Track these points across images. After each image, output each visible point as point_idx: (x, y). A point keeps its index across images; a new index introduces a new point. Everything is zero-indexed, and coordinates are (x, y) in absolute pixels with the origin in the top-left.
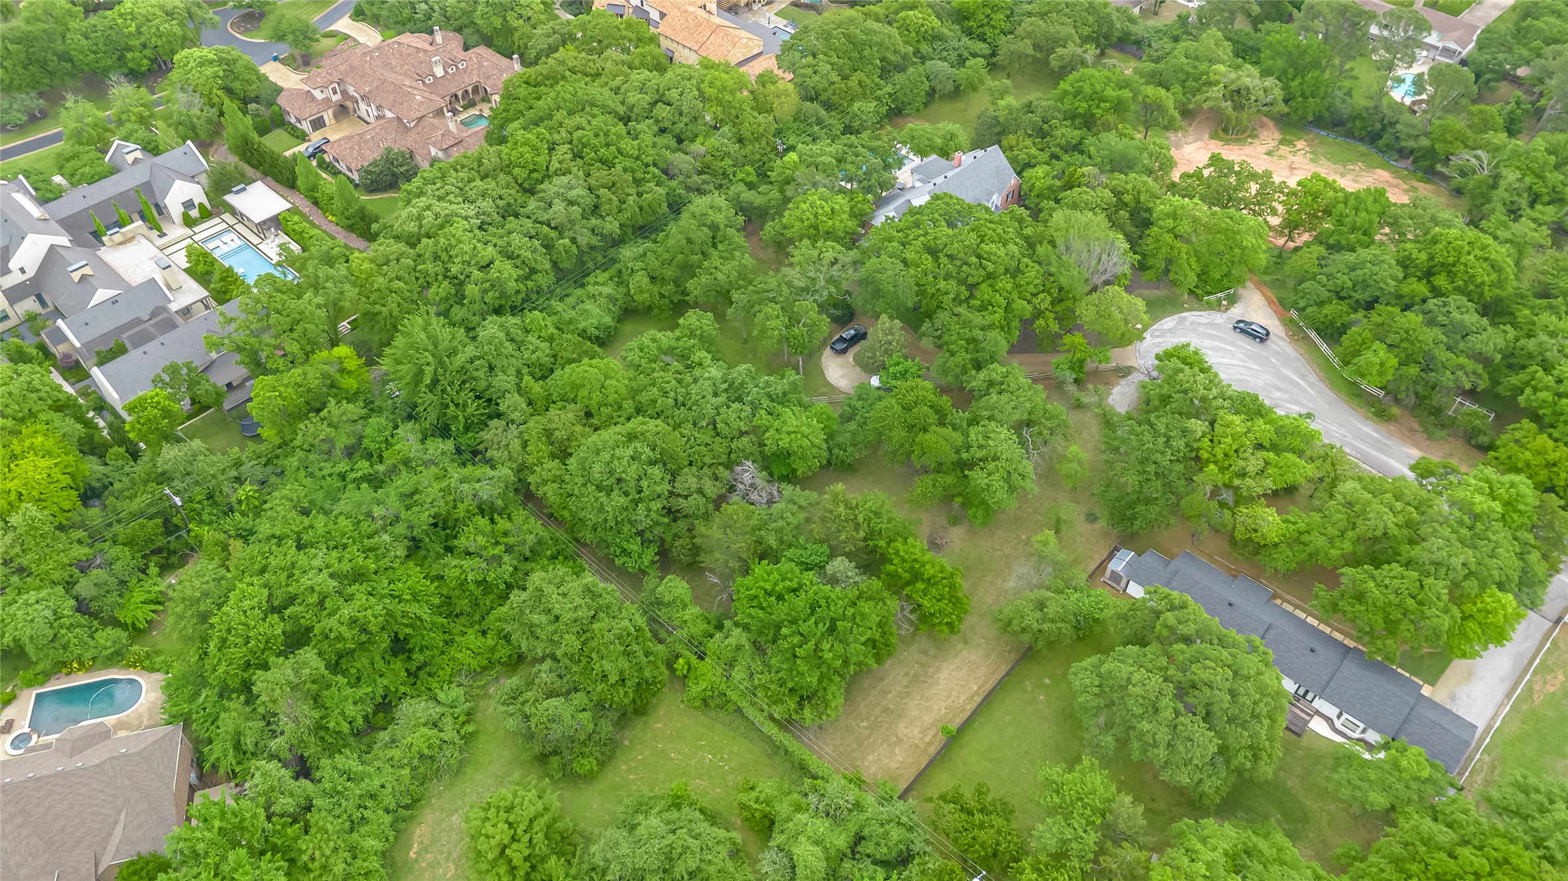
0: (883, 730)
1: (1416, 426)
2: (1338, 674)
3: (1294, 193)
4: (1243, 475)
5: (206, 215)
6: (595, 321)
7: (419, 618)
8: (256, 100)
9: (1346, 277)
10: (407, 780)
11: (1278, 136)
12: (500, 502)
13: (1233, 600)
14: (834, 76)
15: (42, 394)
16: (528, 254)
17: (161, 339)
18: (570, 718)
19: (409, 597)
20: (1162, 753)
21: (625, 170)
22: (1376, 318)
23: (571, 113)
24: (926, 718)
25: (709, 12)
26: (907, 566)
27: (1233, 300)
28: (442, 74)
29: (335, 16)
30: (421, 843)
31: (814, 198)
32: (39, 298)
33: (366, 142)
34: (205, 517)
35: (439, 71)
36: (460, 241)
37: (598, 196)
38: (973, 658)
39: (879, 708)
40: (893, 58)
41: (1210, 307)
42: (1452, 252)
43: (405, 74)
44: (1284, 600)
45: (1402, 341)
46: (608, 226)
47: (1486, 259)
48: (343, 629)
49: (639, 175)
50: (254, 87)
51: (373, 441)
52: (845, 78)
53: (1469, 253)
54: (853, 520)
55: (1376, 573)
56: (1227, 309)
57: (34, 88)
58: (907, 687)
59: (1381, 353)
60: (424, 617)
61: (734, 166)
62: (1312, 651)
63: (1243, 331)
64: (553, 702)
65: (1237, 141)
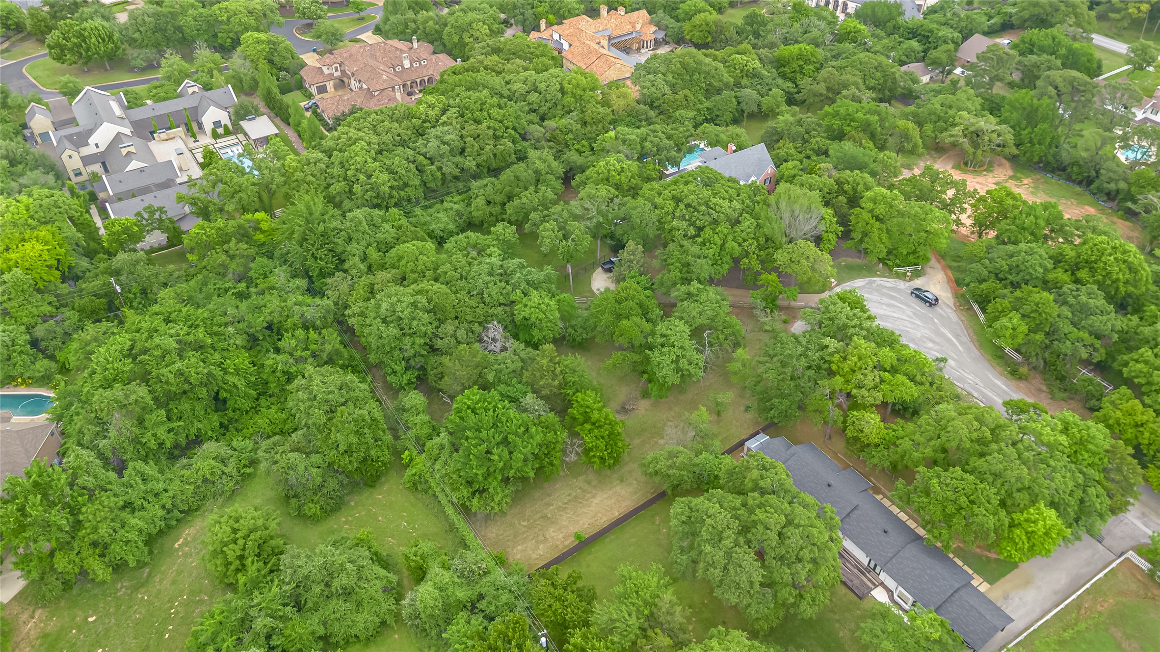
0: (536, 530)
1: (1044, 388)
2: (901, 554)
3: (982, 199)
4: (860, 387)
5: (227, 133)
6: (442, 226)
7: (235, 386)
8: (287, 70)
9: (1003, 262)
10: (190, 494)
11: (1010, 173)
12: (318, 323)
13: (832, 482)
14: (667, 89)
15: (62, 210)
16: (403, 172)
17: (156, 193)
18: (303, 468)
19: (232, 371)
20: (717, 573)
21: (489, 128)
22: (1018, 293)
23: (468, 89)
24: (571, 528)
25: (602, 47)
26: (582, 410)
27: (917, 274)
28: (409, 66)
29: (363, 30)
30: (186, 539)
31: (612, 159)
32: (104, 164)
33: (343, 101)
34: (135, 304)
35: (407, 64)
36: (356, 155)
37: (465, 143)
38: (623, 492)
39: (540, 515)
40: (716, 84)
41: (898, 276)
42: (1096, 252)
43: (384, 63)
44: (885, 496)
45: (1033, 312)
46: (467, 163)
47: (1125, 261)
48: (171, 376)
49: (499, 133)
50: (288, 61)
51: (255, 272)
52: (675, 93)
53: (1110, 255)
54: (552, 371)
55: (943, 474)
56: (911, 280)
57: (156, 47)
58: (566, 503)
59: (1015, 321)
60: (240, 386)
61: (574, 139)
62: (885, 532)
63: (917, 296)
64: (295, 455)
65: (974, 172)
